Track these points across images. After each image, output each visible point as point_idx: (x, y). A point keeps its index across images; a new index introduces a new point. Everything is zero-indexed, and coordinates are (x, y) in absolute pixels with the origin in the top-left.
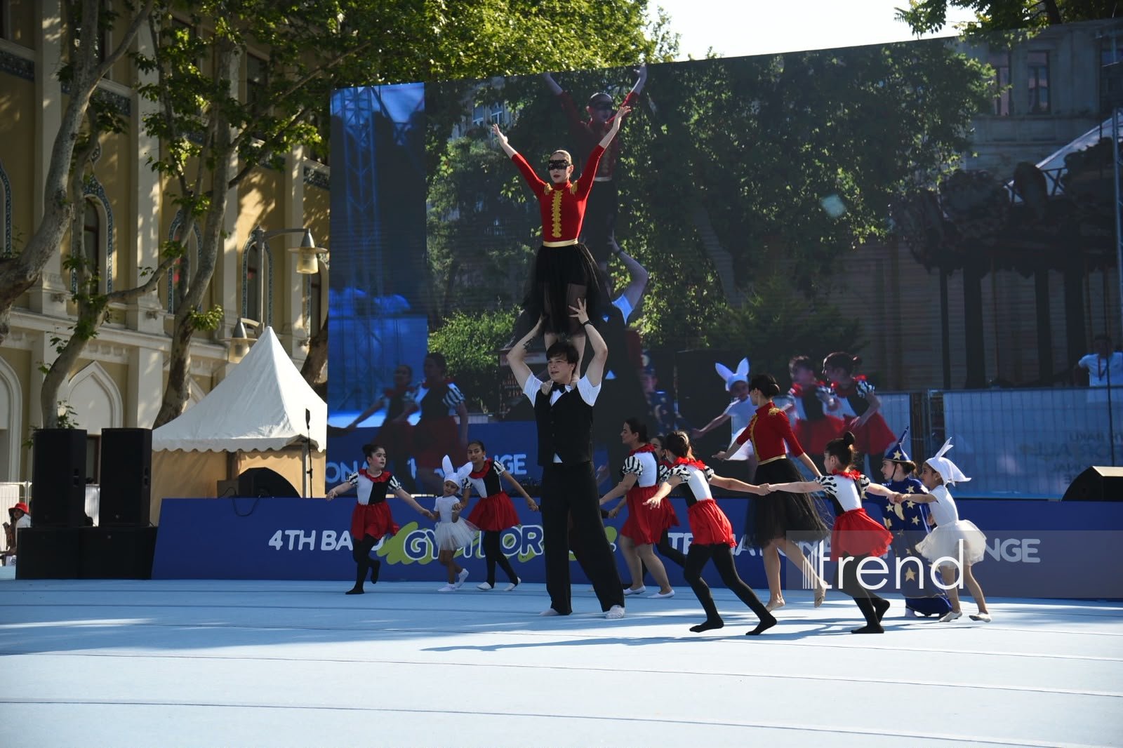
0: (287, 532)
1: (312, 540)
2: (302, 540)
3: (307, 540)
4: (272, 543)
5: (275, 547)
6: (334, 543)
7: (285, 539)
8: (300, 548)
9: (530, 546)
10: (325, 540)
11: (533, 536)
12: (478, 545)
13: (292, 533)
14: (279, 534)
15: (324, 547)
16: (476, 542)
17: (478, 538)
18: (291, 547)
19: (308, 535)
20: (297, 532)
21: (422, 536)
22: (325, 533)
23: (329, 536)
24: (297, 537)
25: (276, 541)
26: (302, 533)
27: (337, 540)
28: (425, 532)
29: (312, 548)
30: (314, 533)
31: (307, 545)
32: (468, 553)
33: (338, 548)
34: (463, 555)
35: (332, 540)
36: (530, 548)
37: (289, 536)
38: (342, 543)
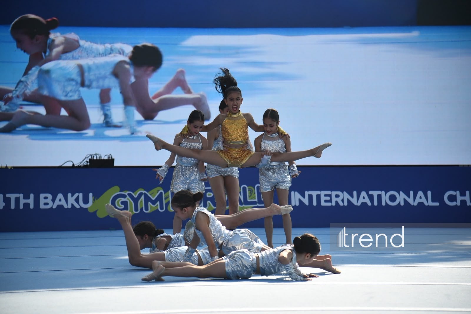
0: (8, 195)
1: (31, 201)
2: (22, 201)
3: (27, 201)
6: (51, 203)
7: (7, 201)
8: (21, 207)
9: (209, 202)
10: (42, 201)
11: (209, 195)
12: (169, 202)
13: (13, 196)
15: (42, 206)
16: (167, 200)
17: (169, 197)
18: (13, 206)
19: (27, 197)
20: (17, 195)
21: (124, 196)
22: (42, 196)
23: (46, 198)
24: (17, 200)
26: (21, 196)
27: (53, 200)
28: (126, 193)
29: (32, 207)
30: (32, 195)
31: (27, 205)
32: (162, 208)
33: (54, 207)
34: (158, 209)
35: (49, 200)
36: (209, 204)
37: (9, 199)
38: (57, 203)
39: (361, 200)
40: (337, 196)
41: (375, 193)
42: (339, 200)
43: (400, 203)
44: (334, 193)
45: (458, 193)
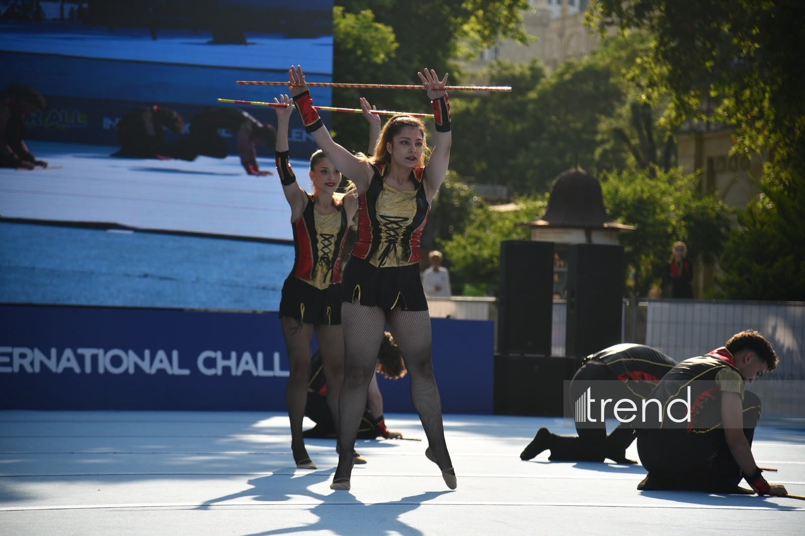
39: (64, 364)
40: (23, 356)
41: (87, 352)
42: (26, 363)
43: (127, 370)
44: (17, 351)
45: (219, 355)
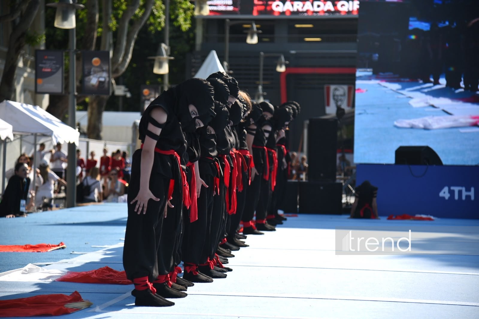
0: (452, 188)
1: (472, 194)
2: (464, 194)
3: (468, 193)
4: (441, 194)
5: (444, 198)
7: (452, 192)
8: (464, 198)
13: (456, 189)
14: (446, 189)
18: (456, 197)
19: (468, 190)
20: (460, 188)
24: (460, 192)
25: (445, 193)
26: (463, 189)
29: (473, 198)
30: (473, 189)
31: (468, 197)
37: (454, 191)
